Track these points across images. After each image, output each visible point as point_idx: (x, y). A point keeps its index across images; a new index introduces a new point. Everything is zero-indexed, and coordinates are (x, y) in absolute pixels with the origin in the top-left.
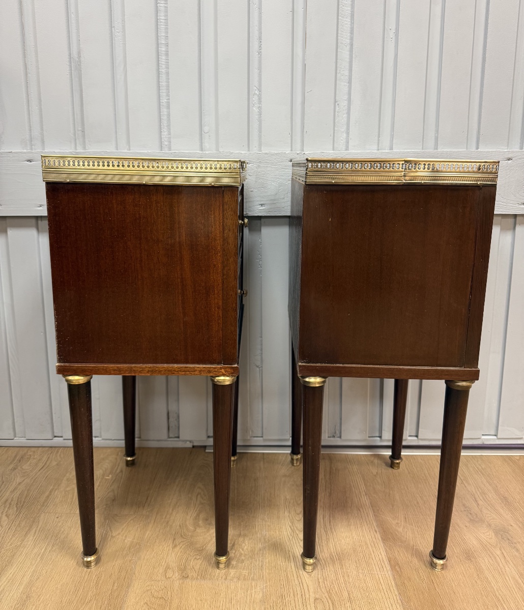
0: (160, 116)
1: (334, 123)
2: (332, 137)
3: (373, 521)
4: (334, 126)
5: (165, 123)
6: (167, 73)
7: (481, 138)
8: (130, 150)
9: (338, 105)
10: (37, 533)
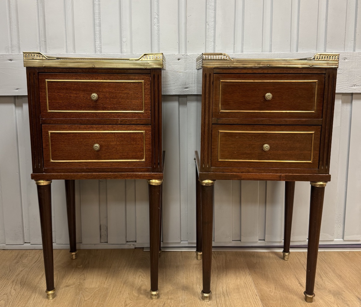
0: (95, 31)
1: (206, 36)
2: (204, 45)
3: (254, 289)
4: (206, 38)
5: (98, 36)
6: (99, 5)
7: (299, 45)
8: (75, 53)
9: (208, 24)
10: (35, 299)
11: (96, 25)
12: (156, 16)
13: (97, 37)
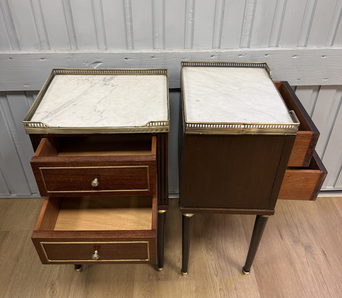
0: (126, 27)
1: (242, 30)
2: (239, 40)
9: (246, 18)
11: (127, 20)
12: (191, 10)
13: (129, 32)
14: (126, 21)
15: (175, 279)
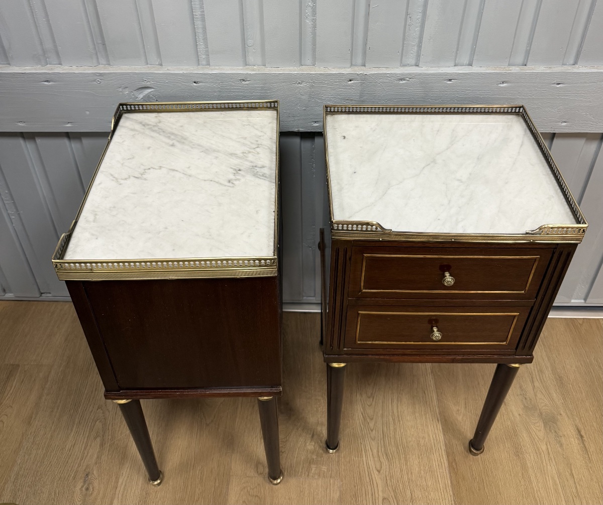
0: (194, 29)
11: (197, 18)
12: (310, 4)
13: (200, 37)
14: (195, 20)
15: (303, 475)
